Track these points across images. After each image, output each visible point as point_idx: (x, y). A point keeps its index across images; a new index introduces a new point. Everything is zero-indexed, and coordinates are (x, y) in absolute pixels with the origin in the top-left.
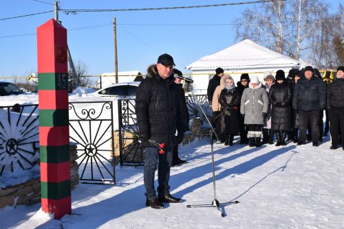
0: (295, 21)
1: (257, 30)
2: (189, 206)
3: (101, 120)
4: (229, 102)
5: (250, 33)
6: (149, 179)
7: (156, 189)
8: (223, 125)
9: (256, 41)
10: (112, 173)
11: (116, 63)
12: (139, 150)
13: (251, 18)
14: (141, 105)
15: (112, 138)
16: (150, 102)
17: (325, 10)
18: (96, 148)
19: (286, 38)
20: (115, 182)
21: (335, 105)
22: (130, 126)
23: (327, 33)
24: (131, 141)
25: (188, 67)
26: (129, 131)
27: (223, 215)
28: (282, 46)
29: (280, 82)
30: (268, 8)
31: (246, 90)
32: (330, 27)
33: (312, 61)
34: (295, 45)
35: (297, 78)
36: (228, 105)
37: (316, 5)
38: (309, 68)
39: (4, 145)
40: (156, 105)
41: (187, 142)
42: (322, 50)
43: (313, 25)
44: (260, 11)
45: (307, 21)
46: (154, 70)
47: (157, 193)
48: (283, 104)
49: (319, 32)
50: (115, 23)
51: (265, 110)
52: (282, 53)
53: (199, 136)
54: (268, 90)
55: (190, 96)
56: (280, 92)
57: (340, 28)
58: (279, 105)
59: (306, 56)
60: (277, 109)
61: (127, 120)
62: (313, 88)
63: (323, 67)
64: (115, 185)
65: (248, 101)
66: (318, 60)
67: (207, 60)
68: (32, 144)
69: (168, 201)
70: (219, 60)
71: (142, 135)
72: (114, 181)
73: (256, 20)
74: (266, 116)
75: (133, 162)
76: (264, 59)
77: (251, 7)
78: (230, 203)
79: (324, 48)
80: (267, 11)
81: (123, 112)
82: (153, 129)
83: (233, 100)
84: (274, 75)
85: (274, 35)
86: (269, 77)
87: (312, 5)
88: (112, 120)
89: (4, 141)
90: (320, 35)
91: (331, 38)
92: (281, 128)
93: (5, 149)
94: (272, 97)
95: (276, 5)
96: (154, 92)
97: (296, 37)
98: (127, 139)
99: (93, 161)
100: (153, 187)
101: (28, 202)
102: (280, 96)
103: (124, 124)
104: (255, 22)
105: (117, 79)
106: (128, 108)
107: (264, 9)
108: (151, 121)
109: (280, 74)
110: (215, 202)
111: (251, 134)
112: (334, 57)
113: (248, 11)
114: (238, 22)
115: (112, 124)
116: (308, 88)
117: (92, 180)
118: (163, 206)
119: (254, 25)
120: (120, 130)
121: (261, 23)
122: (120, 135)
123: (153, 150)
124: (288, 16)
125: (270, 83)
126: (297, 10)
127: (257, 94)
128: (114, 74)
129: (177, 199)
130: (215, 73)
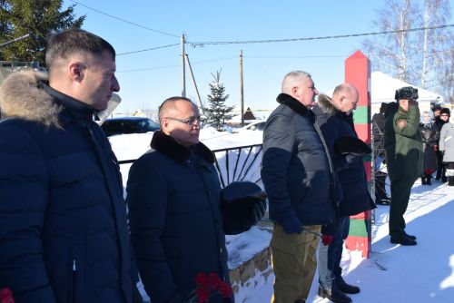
19: (409, 69)
34: (420, 77)
43: (441, 55)
45: (433, 50)
49: (449, 62)
65: (449, 137)
73: (376, 50)
85: (397, 66)
90: (450, 65)
124: (412, 46)
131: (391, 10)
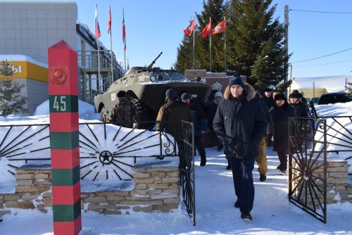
39: (98, 155)
68: (133, 158)
89: (98, 152)
93: (98, 159)
101: (101, 210)
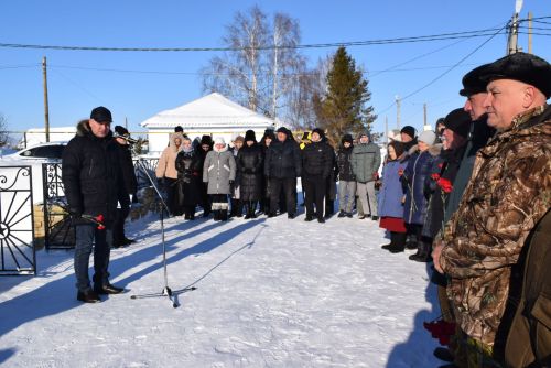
0: (271, 73)
1: (227, 82)
2: (133, 297)
3: (16, 191)
4: (187, 167)
5: (219, 86)
6: (81, 266)
7: (91, 278)
8: (182, 195)
9: (226, 95)
10: (32, 260)
11: (47, 116)
12: (72, 229)
13: (220, 67)
14: (70, 171)
15: (32, 214)
16: (81, 167)
17: (303, 63)
18: (8, 228)
19: (260, 93)
20: (36, 272)
21: (309, 172)
22: (60, 199)
23: (306, 89)
24: (61, 218)
25: (143, 124)
26: (58, 205)
27: (176, 306)
28: (256, 102)
29: (250, 143)
30: (240, 57)
31: (210, 154)
32: (309, 83)
33: (289, 121)
34: (271, 102)
35: (268, 141)
36: (187, 171)
37: (294, 57)
38: (282, 130)
40: (90, 172)
41: (137, 217)
42: (300, 109)
43: (290, 80)
44: (231, 60)
45: (284, 75)
46: (86, 127)
47: (92, 284)
48: (254, 170)
49: (297, 89)
50: (45, 64)
51: (232, 177)
52: (256, 111)
53: (153, 210)
54: (236, 154)
55: (142, 159)
56: (249, 155)
57: (319, 85)
58: (249, 171)
59: (283, 115)
60: (246, 176)
61: (55, 190)
62: (287, 152)
63: (301, 128)
64: (36, 275)
65: (212, 167)
66: (295, 119)
67: (166, 116)
69: (107, 293)
70: (180, 117)
71: (73, 210)
72: (35, 270)
73: (226, 70)
74: (233, 185)
75: (63, 244)
76: (235, 117)
77: (220, 54)
78: (185, 290)
79: (302, 106)
80: (238, 61)
81: (49, 179)
82: (86, 202)
83: (191, 166)
84: (244, 135)
85: (247, 89)
86: (239, 138)
87: (290, 57)
88: (31, 190)
90: (298, 91)
91: (310, 96)
92: (251, 198)
94: (239, 162)
95: (250, 54)
96: (87, 155)
97: (272, 93)
98: (55, 214)
99: (5, 245)
100: (87, 276)
102: (249, 161)
103: (51, 195)
104: (225, 72)
105: (48, 137)
106: (56, 174)
107: (235, 58)
108: (84, 192)
109: (250, 135)
110: (166, 291)
111: (216, 206)
112: (313, 117)
113: (217, 59)
114: (205, 72)
115: (31, 196)
116: (281, 152)
117: (3, 270)
118: (99, 299)
119: (224, 76)
120: (45, 204)
121: (232, 74)
122: (45, 210)
123: (87, 229)
124: (263, 68)
125: (240, 145)
126: (273, 61)
127: (224, 158)
128: (44, 130)
129: (119, 289)
130: (173, 131)
131: (241, 28)
